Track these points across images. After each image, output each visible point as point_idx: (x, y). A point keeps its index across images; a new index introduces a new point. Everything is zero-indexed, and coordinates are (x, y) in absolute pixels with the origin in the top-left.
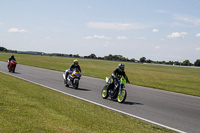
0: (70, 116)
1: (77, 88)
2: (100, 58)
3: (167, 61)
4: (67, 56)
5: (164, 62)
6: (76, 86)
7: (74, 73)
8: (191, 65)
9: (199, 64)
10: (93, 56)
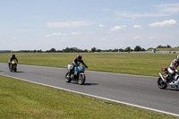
0: (38, 101)
2: (59, 51)
4: (32, 52)
5: (110, 50)
8: (132, 51)
9: (138, 49)
10: (53, 50)
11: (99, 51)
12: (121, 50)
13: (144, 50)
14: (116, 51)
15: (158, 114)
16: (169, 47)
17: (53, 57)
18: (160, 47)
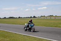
9: (34, 17)
10: (5, 18)
11: (21, 18)
12: (29, 17)
13: (36, 17)
14: (27, 18)
15: (41, 39)
16: (44, 16)
17: (5, 20)
18: (41, 16)
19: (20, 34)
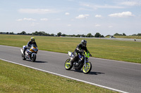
1: (34, 61)
2: (29, 34)
3: (76, 35)
5: (74, 36)
6: (34, 59)
7: (32, 48)
8: (92, 36)
9: (98, 35)
10: (24, 33)
11: (64, 35)
12: (83, 36)
13: (103, 36)
14: (79, 36)
15: (112, 92)
16: (124, 35)
18: (117, 34)
19: (58, 76)
